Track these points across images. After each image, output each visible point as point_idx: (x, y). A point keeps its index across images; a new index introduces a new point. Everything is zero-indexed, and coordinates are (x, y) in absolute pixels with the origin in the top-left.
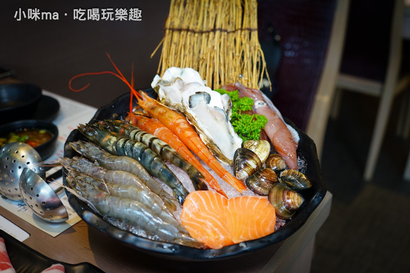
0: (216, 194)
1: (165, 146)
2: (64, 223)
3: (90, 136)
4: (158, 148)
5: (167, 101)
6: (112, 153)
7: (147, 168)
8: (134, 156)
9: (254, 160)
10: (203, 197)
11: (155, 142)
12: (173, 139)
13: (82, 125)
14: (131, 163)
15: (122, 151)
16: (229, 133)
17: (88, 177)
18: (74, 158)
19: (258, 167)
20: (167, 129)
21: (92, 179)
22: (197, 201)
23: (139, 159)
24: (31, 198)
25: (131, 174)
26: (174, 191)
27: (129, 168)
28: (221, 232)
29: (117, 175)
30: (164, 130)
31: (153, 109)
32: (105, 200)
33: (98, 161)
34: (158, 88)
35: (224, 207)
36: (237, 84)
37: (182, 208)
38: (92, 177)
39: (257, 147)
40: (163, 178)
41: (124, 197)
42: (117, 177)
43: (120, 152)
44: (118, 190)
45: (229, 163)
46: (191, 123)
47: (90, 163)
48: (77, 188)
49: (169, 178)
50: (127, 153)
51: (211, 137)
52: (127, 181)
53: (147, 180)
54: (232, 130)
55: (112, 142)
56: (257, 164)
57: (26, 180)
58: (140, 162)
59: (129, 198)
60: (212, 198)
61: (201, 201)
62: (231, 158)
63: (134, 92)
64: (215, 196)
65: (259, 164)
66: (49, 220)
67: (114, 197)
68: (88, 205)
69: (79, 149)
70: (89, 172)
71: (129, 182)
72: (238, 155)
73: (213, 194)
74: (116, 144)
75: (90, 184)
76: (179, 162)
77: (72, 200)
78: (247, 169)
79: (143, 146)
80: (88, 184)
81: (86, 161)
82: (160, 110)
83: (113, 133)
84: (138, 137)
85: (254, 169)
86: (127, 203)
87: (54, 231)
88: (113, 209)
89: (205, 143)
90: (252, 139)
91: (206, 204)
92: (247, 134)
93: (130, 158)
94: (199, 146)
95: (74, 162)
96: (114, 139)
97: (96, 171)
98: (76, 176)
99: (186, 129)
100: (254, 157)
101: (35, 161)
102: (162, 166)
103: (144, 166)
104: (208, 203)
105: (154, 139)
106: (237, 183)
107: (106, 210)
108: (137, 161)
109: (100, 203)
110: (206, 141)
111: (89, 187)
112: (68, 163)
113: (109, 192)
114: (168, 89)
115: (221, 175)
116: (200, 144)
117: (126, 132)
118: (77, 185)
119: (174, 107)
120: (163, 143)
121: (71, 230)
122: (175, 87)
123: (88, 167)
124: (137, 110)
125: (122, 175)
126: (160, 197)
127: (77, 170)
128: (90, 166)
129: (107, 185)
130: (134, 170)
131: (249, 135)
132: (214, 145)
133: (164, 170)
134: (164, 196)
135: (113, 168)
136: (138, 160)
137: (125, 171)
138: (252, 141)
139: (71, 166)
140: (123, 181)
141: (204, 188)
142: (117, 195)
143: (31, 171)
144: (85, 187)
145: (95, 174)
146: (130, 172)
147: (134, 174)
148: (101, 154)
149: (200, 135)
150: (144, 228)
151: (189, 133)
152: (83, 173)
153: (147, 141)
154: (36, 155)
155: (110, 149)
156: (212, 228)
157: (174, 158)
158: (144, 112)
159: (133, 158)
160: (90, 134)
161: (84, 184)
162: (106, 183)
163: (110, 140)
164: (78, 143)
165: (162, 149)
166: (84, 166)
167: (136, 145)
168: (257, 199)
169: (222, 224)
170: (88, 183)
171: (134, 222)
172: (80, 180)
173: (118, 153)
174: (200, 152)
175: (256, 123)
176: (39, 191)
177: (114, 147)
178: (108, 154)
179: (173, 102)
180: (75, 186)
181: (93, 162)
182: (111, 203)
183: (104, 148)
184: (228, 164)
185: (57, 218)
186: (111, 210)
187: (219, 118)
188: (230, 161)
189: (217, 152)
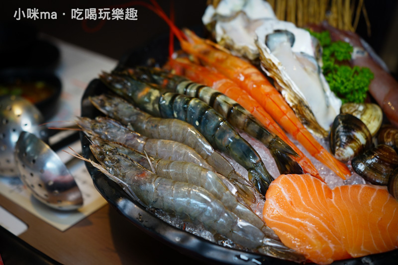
0: (315, 181)
1: (235, 105)
2: (75, 212)
3: (117, 89)
4: (225, 108)
5: (228, 42)
6: (153, 114)
7: (209, 137)
8: (188, 119)
9: (363, 132)
10: (297, 184)
11: (220, 99)
12: (244, 96)
13: (105, 73)
14: (184, 129)
15: (169, 112)
16: (324, 91)
17: (121, 147)
18: (97, 119)
19: (367, 142)
20: (232, 82)
21: (127, 151)
22: (289, 191)
23: (197, 123)
24: (32, 175)
25: (185, 146)
26: (250, 173)
27: (181, 136)
28: (329, 239)
29: (164, 145)
30: (227, 83)
31: (206, 53)
32: (150, 183)
33: (133, 125)
34: (213, 24)
35: (328, 200)
36: (325, 24)
37: (265, 199)
38: (127, 148)
39: (363, 113)
40: (235, 153)
41: (178, 180)
42: (164, 149)
43: (165, 113)
44: (168, 168)
45: (323, 134)
46: (269, 74)
47: (122, 127)
48: (107, 162)
49: (244, 153)
50: (177, 114)
51: (302, 95)
52: (180, 156)
53: (208, 155)
54: (327, 86)
55: (153, 98)
56: (367, 138)
57: (24, 148)
58: (197, 128)
59: (186, 181)
60: (310, 186)
61: (295, 190)
62: (327, 127)
63: (175, 30)
64: (314, 183)
65: (369, 138)
66: (55, 206)
67: (164, 179)
68: (124, 189)
69: (103, 106)
70: (120, 140)
71: (182, 158)
72: (339, 124)
73: (310, 180)
74: (158, 100)
75: (127, 157)
76: (257, 130)
77: (99, 181)
78: (353, 145)
79: (203, 104)
80: (123, 158)
81: (117, 125)
82: (218, 55)
83: (154, 85)
84: (192, 91)
85: (363, 145)
86: (184, 189)
87: (63, 223)
88: (162, 197)
89: (291, 104)
90: (353, 101)
91: (302, 195)
92: (346, 94)
93: (183, 122)
94: (283, 108)
95: (98, 124)
96: (156, 93)
97: (132, 139)
98: (103, 146)
99: (262, 83)
100: (363, 128)
101: (34, 122)
102: (233, 134)
103: (204, 135)
104: (304, 194)
105: (217, 94)
106: (337, 165)
107: (152, 198)
108: (193, 127)
109: (143, 187)
110: (292, 101)
111: (125, 163)
112: (89, 125)
113: (153, 170)
114: (229, 25)
115: (315, 153)
116: (285, 106)
117: (172, 84)
118: (107, 158)
119: (238, 51)
120: (232, 102)
121: (86, 222)
122: (238, 24)
123: (119, 133)
124: (179, 56)
125: (171, 146)
126: (230, 181)
127: (103, 137)
128: (122, 132)
129: (151, 160)
130: (189, 140)
131: (349, 96)
132: (304, 108)
133: (236, 141)
134: (237, 181)
135: (156, 135)
136: (194, 125)
137: (175, 140)
138: (355, 104)
139: (93, 129)
140: (173, 156)
141: (297, 170)
142: (167, 176)
143: (32, 136)
144: (118, 161)
145: (129, 143)
146: (184, 141)
147: (189, 145)
148: (137, 114)
149: (283, 92)
150: (209, 228)
151: (267, 88)
152: (112, 141)
153: (207, 98)
154: (37, 113)
155: (150, 107)
156: (315, 232)
157: (249, 123)
158: (192, 58)
159: (186, 121)
160: (118, 86)
161: (116, 157)
162: (149, 156)
163: (149, 94)
164: (101, 97)
165: (230, 109)
166: (114, 131)
167: (192, 102)
168: (373, 189)
169: (329, 226)
170: (123, 155)
171: (195, 218)
172: (110, 151)
173: (163, 114)
174: (285, 117)
175: (358, 78)
176: (43, 164)
177: (156, 106)
178: (147, 115)
179: (238, 45)
180: (103, 160)
181: (126, 125)
182: (160, 188)
183: (140, 106)
184: (322, 137)
185: (67, 205)
186: (160, 198)
187: (310, 69)
188: (326, 131)
189: (309, 118)
